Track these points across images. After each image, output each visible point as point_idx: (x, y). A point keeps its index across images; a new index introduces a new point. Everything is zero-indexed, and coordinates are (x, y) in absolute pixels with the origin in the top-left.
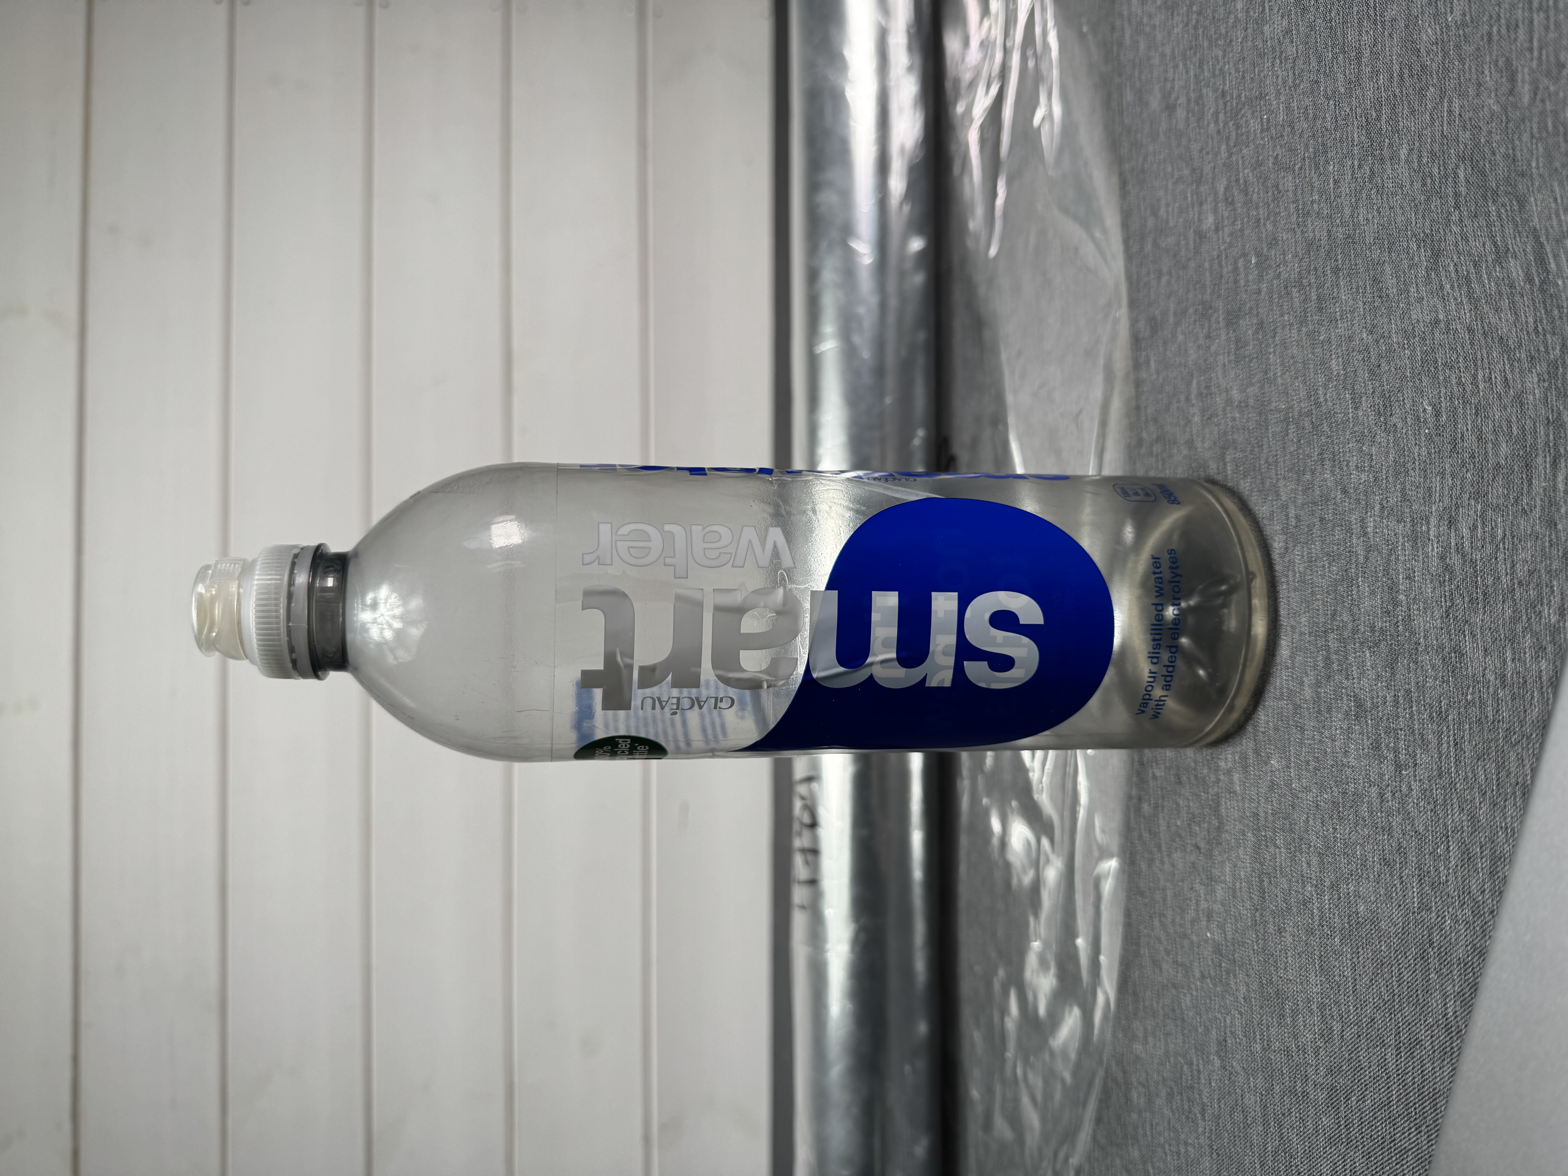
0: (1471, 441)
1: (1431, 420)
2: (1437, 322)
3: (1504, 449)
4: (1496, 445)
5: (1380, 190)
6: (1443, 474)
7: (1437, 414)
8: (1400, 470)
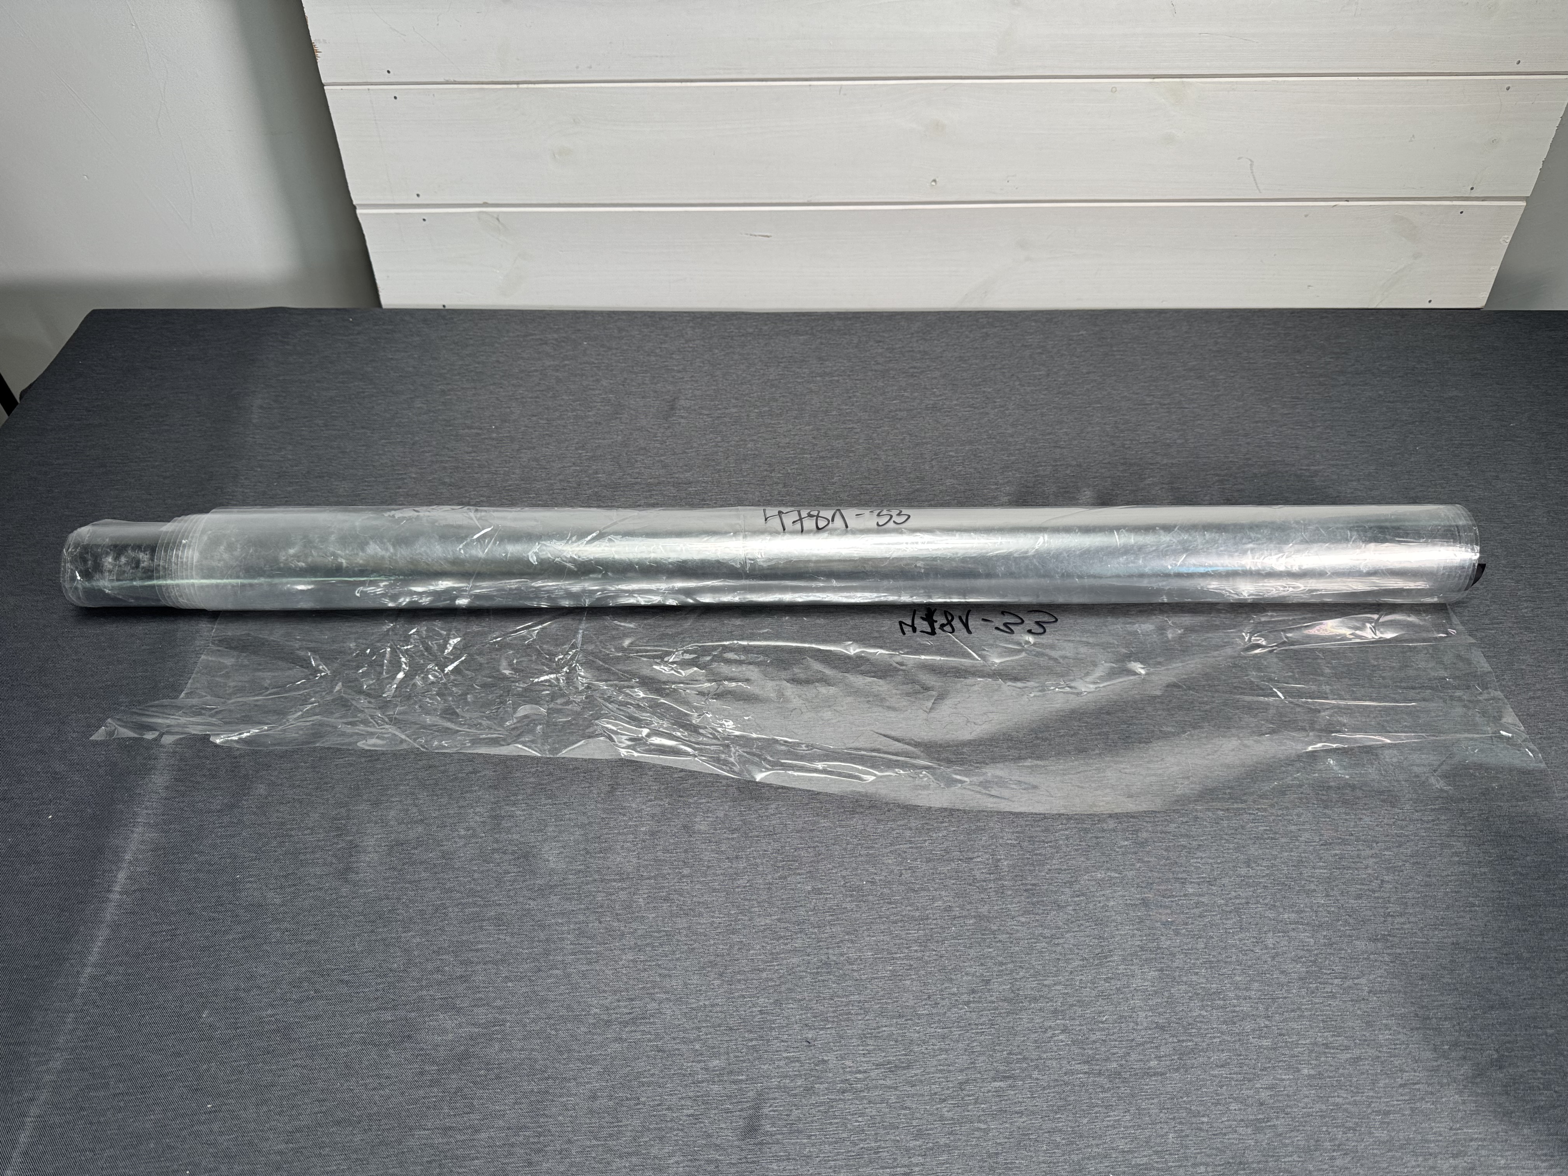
0: (1093, 1037)
1: (1100, 1019)
2: (1137, 1024)
3: (1090, 1052)
4: (1092, 1049)
5: (1191, 998)
6: (1080, 1025)
7: (1103, 1022)
8: (1081, 1003)
